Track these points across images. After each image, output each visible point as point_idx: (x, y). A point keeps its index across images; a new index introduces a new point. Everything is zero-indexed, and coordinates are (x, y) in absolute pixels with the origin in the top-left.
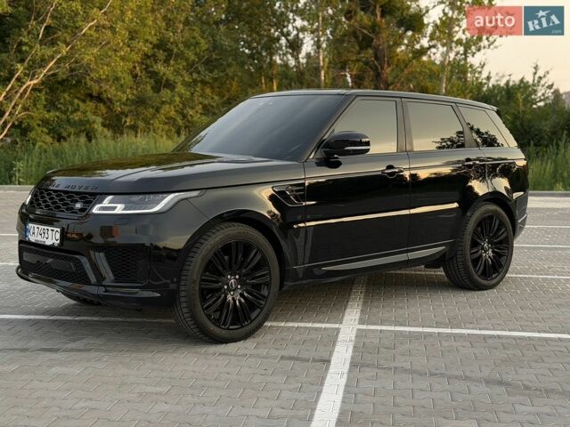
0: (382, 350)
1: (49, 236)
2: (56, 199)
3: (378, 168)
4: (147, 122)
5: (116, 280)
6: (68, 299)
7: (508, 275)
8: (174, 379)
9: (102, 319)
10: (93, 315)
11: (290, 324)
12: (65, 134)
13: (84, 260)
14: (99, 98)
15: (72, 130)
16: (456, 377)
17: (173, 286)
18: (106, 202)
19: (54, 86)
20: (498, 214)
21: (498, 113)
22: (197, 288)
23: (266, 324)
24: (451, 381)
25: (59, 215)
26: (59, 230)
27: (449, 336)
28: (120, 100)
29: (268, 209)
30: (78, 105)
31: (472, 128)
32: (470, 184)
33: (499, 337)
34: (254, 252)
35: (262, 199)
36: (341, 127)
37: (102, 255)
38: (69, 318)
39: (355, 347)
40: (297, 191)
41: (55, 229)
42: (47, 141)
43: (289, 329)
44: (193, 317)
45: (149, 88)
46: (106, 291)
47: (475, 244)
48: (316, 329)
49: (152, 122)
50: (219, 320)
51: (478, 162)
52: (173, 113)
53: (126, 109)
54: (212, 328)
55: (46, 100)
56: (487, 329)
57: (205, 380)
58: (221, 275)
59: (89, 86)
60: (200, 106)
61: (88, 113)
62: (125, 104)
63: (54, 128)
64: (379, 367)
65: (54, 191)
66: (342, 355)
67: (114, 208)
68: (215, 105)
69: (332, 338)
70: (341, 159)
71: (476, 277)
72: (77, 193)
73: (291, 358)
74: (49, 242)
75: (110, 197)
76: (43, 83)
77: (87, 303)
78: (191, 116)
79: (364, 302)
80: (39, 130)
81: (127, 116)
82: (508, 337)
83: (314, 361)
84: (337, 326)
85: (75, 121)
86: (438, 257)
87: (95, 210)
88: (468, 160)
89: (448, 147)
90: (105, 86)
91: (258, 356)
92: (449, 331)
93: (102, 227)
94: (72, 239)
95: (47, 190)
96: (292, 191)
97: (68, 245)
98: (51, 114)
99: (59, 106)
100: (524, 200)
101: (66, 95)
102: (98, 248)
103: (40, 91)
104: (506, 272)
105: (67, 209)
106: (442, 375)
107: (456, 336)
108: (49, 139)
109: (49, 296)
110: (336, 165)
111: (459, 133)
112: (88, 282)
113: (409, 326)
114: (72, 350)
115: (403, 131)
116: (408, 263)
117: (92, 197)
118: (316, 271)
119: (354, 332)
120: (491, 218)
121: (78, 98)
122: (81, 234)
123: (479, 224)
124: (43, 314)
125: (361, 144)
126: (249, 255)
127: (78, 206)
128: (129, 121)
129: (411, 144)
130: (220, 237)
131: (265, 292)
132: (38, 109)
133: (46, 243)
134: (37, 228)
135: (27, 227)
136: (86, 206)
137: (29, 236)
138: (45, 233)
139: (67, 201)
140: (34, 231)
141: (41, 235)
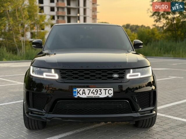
1: (102, 93)
18: (131, 73)
26: (112, 89)
41: (108, 89)
67: (137, 75)
74: (103, 96)
75: (131, 70)
127: (116, 76)
133: (100, 97)
134: (88, 90)
135: (74, 90)
136: (122, 75)
137: (77, 95)
138: (97, 92)
139: (104, 74)
140: (84, 92)
141: (94, 93)
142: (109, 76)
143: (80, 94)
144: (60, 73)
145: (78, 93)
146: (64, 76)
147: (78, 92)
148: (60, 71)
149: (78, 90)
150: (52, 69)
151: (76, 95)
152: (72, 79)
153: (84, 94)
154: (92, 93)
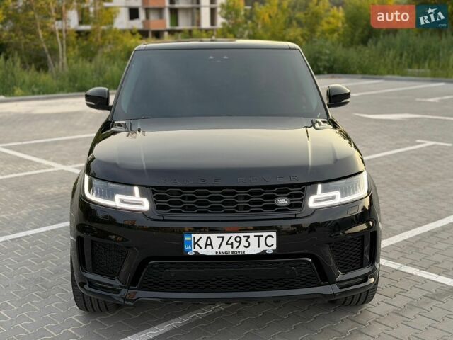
1: (251, 243)
18: (319, 192)
26: (274, 234)
41: (265, 234)
46: (339, 288)
74: (253, 250)
75: (320, 187)
127: (283, 201)
133: (246, 253)
134: (218, 237)
135: (187, 238)
136: (296, 200)
137: (193, 250)
138: (240, 242)
139: (256, 198)
140: (209, 243)
141: (232, 244)
142: (268, 202)
143: (201, 248)
144: (154, 197)
145: (196, 246)
146: (163, 203)
147: (196, 243)
148: (154, 192)
149: (194, 238)
150: (133, 185)
151: (191, 250)
152: (181, 212)
153: (209, 247)
154: (227, 244)
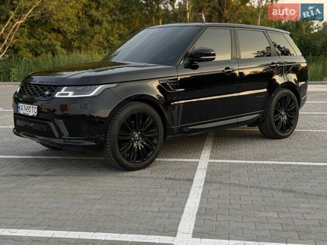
0: (223, 173)
1: (31, 110)
2: (35, 89)
3: (220, 69)
4: (86, 44)
5: (70, 135)
6: (43, 146)
7: (295, 130)
8: (105, 191)
9: (63, 158)
10: (58, 155)
11: (170, 160)
12: (39, 52)
13: (51, 124)
14: (58, 31)
15: (44, 50)
16: (265, 188)
17: (102, 139)
18: (63, 91)
19: (32, 24)
20: (290, 95)
21: (291, 35)
22: (116, 140)
23: (156, 160)
24: (262, 190)
25: (36, 98)
26: (36, 107)
27: (261, 165)
28: (70, 32)
29: (156, 94)
30: (47, 35)
31: (275, 45)
32: (274, 78)
33: (290, 165)
34: (148, 119)
35: (153, 88)
36: (199, 45)
37: (61, 121)
38: (43, 157)
39: (207, 172)
40: (173, 83)
41: (35, 107)
42: (29, 56)
43: (170, 162)
44: (115, 156)
45: (87, 24)
46: (64, 142)
47: (276, 112)
48: (185, 162)
49: (89, 44)
50: (129, 157)
51: (278, 65)
52: (101, 39)
53: (74, 37)
54: (126, 162)
55: (28, 32)
56: (283, 161)
57: (122, 191)
58: (130, 132)
59: (52, 23)
60: (117, 35)
61: (53, 40)
62: (73, 34)
63: (33, 49)
64: (221, 183)
65: (33, 85)
66: (200, 177)
67: (68, 94)
68: (126, 34)
69: (194, 167)
70: (199, 64)
71: (277, 131)
72: (46, 86)
73: (171, 179)
74: (31, 114)
75: (65, 88)
76: (26, 22)
77: (54, 148)
78: (112, 41)
79: (212, 147)
80: (25, 49)
81: (75, 41)
82: (295, 165)
83: (184, 180)
84: (197, 160)
85: (45, 45)
86: (255, 120)
87: (57, 96)
88: (273, 63)
89: (261, 57)
90: (62, 24)
91: (152, 178)
92: (261, 162)
93: (61, 105)
94: (44, 112)
95: (29, 84)
96: (170, 83)
97: (42, 116)
98: (31, 40)
99: (35, 36)
100: (305, 87)
101: (39, 29)
102: (59, 117)
103: (24, 27)
104: (295, 128)
105: (41, 95)
106: (257, 187)
107: (265, 165)
108: (30, 55)
109: (32, 145)
110: (196, 67)
111: (267, 48)
112: (54, 137)
113: (238, 160)
114: (46, 175)
115: (235, 47)
116: (238, 124)
117: (55, 88)
118: (185, 129)
119: (207, 164)
120: (286, 97)
121: (46, 31)
122: (49, 109)
123: (279, 101)
124: (29, 155)
125: (210, 55)
126: (146, 120)
127: (47, 93)
128: (76, 44)
129: (240, 55)
130: (130, 110)
131: (155, 141)
132: (23, 38)
133: (29, 115)
134: (24, 106)
135: (18, 105)
136: (51, 93)
137: (19, 111)
139: (41, 90)
142: (43, 93)
153: (22, 110)
